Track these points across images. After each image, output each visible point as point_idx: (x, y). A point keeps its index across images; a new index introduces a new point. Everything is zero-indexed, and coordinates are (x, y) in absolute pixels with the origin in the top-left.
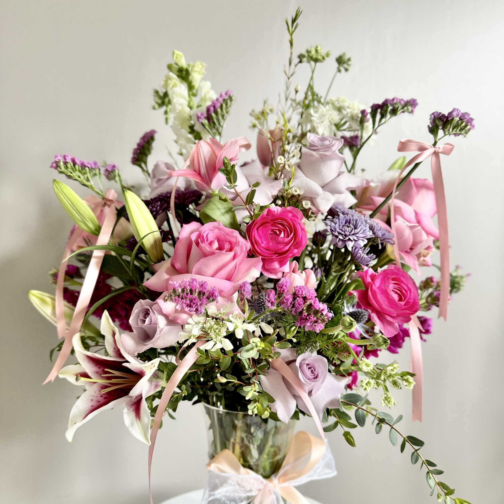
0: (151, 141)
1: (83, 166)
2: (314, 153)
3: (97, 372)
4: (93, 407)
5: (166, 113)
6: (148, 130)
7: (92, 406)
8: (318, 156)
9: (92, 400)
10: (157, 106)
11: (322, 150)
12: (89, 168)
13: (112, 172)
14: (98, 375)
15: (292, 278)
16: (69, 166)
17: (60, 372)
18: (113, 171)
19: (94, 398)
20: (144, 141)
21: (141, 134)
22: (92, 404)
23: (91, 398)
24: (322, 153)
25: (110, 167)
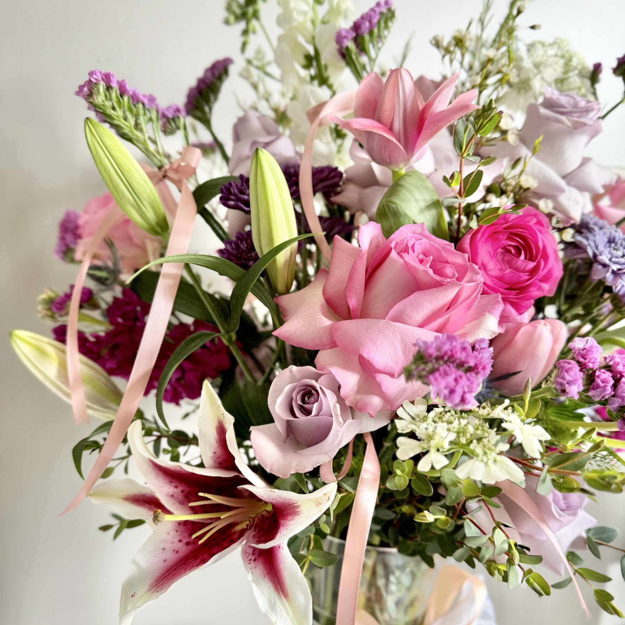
0: (224, 77)
1: (135, 99)
2: (563, 118)
3: (172, 496)
4: (167, 562)
5: (245, 32)
6: (220, 56)
7: (165, 561)
8: (569, 124)
9: (164, 549)
10: (232, 19)
11: (576, 115)
12: (143, 104)
13: (173, 119)
14: (174, 502)
15: (536, 335)
16: (114, 95)
17: (90, 492)
18: (176, 118)
19: (168, 546)
20: (213, 74)
21: (208, 63)
22: (164, 558)
23: (162, 546)
24: (576, 119)
25: (171, 111)
